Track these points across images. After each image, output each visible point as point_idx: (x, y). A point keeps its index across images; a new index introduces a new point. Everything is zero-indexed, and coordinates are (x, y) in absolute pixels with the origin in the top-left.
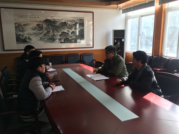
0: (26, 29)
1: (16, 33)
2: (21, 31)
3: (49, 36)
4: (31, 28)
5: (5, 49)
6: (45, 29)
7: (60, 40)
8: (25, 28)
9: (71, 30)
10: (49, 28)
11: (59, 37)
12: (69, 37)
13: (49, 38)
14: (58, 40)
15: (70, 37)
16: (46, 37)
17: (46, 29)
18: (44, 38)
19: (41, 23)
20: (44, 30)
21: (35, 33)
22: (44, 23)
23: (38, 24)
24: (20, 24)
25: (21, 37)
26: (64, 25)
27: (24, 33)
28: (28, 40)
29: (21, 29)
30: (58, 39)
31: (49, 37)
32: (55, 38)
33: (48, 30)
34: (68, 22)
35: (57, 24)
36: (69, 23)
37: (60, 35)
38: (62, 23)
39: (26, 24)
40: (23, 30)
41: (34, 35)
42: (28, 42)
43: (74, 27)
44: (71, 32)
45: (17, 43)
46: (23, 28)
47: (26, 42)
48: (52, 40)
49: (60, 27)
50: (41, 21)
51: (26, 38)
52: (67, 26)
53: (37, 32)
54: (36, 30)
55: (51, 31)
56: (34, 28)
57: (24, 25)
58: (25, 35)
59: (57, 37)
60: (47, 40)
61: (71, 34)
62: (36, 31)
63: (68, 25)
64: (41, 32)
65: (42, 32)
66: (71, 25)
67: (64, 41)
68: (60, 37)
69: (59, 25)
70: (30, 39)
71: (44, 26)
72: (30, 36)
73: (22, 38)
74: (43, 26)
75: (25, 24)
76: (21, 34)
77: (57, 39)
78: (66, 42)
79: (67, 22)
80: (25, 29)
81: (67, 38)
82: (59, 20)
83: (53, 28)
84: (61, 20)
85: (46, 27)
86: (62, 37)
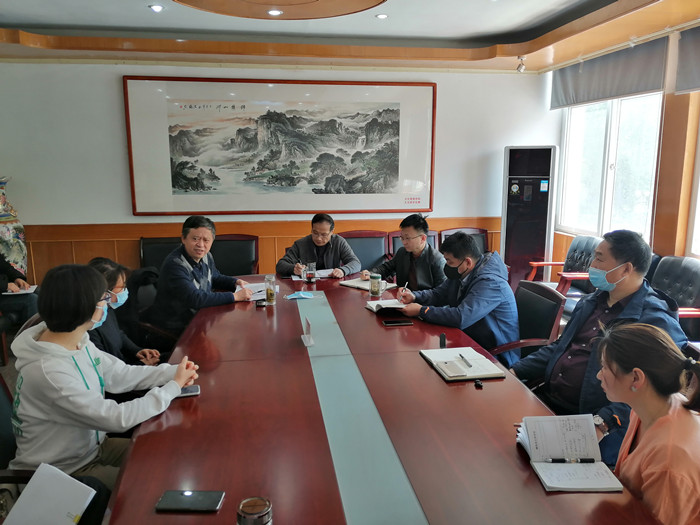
0: (204, 146)
1: (172, 159)
2: (186, 153)
3: (275, 168)
4: (220, 143)
5: (138, 210)
6: (264, 145)
7: (311, 181)
8: (202, 142)
9: (354, 147)
10: (278, 140)
11: (307, 173)
12: (342, 174)
13: (275, 174)
14: (305, 182)
15: (349, 174)
16: (267, 171)
17: (268, 145)
18: (258, 177)
19: (253, 126)
20: (260, 147)
21: (233, 160)
22: (262, 124)
23: (243, 127)
24: (185, 129)
25: (186, 172)
26: (328, 131)
27: (196, 158)
28: (207, 182)
29: (188, 145)
30: (306, 179)
31: (276, 171)
32: (295, 174)
33: (275, 149)
34: (342, 121)
35: (306, 128)
36: (346, 123)
37: (314, 166)
38: (321, 123)
39: (205, 130)
40: (193, 149)
41: (229, 166)
42: (209, 188)
43: (364, 137)
44: (352, 154)
45: (174, 192)
46: (192, 143)
47: (203, 187)
48: (287, 180)
49: (314, 139)
50: (250, 119)
51: (203, 176)
52: (338, 134)
53: (237, 155)
54: (235, 149)
55: (284, 153)
56: (229, 141)
57: (198, 132)
58: (199, 167)
59: (303, 172)
60: (269, 182)
61: (353, 161)
62: (234, 152)
63: (342, 132)
64: (249, 154)
65: (254, 156)
66: (351, 130)
67: (326, 186)
68: (311, 171)
69: (312, 131)
70: (213, 177)
71: (259, 137)
72: (214, 169)
73: (189, 176)
74: (256, 134)
75: (201, 128)
76: (187, 163)
77: (303, 178)
78: (333, 190)
79: (339, 121)
80: (199, 146)
81: (337, 176)
82: (311, 113)
83: (289, 140)
84: (319, 112)
85: (266, 139)
86: (319, 171)
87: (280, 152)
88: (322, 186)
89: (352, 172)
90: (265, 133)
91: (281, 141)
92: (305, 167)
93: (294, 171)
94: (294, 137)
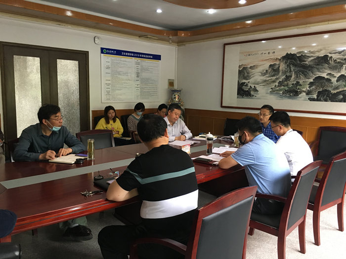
0: (253, 75)
1: (238, 81)
2: (245, 78)
3: (287, 85)
4: (260, 72)
5: (223, 105)
6: (283, 72)
7: (308, 93)
8: (252, 72)
9: (339, 72)
10: (291, 70)
11: (307, 88)
12: (330, 89)
13: (286, 88)
14: (304, 94)
15: (334, 89)
16: (283, 87)
18: (278, 90)
19: (277, 63)
20: (280, 74)
21: (265, 81)
22: (283, 61)
23: (272, 64)
24: (245, 66)
25: (244, 87)
26: (322, 63)
27: (248, 81)
28: (252, 93)
29: (246, 74)
30: (305, 92)
31: (288, 87)
32: (299, 89)
33: (288, 74)
34: (333, 55)
35: (308, 62)
36: (335, 56)
37: (311, 84)
38: (318, 57)
39: (254, 66)
40: (248, 76)
41: (263, 84)
42: (253, 96)
44: (338, 76)
45: (238, 97)
46: (248, 73)
47: (250, 95)
48: (294, 92)
49: (312, 68)
50: (277, 59)
51: (251, 90)
52: (329, 64)
53: (268, 79)
55: (293, 77)
56: (265, 71)
57: (251, 67)
58: (249, 85)
59: (304, 88)
60: (283, 93)
61: (337, 81)
62: (267, 77)
63: (332, 63)
64: (274, 78)
65: (277, 79)
66: (338, 60)
67: (318, 96)
68: (309, 87)
69: (312, 63)
70: (256, 90)
71: (280, 68)
72: (256, 86)
73: (245, 89)
74: (279, 67)
75: (252, 65)
76: (245, 83)
77: (303, 91)
78: (322, 99)
79: (330, 55)
80: (250, 74)
81: (326, 90)
82: (312, 52)
83: (297, 69)
84: (317, 51)
85: (284, 69)
86: (314, 87)
87: (291, 76)
88: (315, 96)
89: (337, 88)
90: (284, 66)
91: (292, 70)
92: (305, 85)
93: (298, 87)
94: (300, 67)
